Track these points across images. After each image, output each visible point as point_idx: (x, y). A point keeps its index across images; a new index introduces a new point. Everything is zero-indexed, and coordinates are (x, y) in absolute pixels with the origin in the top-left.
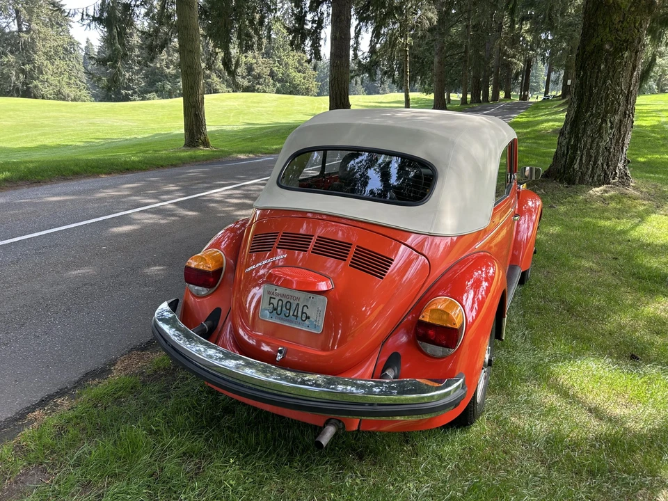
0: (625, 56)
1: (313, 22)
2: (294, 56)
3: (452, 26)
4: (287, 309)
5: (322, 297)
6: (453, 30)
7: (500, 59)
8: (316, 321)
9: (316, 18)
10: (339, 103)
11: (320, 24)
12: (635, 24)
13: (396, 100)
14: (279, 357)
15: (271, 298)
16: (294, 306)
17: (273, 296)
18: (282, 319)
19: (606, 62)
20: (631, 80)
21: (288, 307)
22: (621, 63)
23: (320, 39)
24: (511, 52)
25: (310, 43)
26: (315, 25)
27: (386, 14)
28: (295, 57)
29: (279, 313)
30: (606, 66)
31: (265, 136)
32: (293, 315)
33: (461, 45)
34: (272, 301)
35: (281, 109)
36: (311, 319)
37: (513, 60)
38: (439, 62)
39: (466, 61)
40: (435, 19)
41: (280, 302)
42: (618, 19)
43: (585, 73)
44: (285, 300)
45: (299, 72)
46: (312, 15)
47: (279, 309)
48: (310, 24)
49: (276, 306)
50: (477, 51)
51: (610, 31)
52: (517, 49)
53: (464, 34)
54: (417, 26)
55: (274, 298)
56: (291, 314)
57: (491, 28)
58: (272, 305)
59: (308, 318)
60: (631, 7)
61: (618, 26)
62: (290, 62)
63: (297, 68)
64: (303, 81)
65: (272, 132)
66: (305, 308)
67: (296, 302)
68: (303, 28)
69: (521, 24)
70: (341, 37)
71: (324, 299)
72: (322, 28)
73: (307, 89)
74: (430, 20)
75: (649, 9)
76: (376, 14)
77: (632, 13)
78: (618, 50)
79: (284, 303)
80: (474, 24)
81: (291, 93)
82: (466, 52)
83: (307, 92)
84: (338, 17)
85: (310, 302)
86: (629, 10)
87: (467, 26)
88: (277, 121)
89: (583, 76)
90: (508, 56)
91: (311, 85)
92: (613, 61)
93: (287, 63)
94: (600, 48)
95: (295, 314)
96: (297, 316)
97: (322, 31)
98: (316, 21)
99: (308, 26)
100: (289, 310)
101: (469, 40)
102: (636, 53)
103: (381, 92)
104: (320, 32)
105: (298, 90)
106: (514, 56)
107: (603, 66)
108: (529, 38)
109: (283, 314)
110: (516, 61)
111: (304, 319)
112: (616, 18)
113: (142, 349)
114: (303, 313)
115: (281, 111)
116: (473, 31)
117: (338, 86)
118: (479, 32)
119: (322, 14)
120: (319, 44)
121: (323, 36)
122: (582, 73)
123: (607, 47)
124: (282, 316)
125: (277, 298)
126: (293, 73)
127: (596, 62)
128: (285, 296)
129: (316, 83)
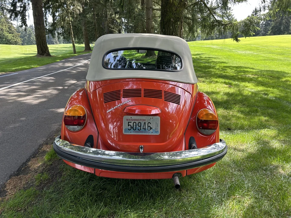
0: (178, 23)
1: (21, 7)
2: (5, 25)
3: (87, 14)
4: (139, 126)
5: (157, 117)
6: (88, 16)
7: (108, 29)
8: (156, 129)
9: (22, 5)
10: (42, 47)
11: (24, 8)
12: (180, 11)
13: (64, 47)
14: (141, 151)
15: (129, 122)
16: (143, 124)
17: (130, 121)
18: (137, 132)
19: (172, 25)
20: (181, 33)
21: (139, 125)
22: (177, 26)
23: (25, 16)
24: (112, 26)
25: (21, 17)
26: (22, 9)
27: (59, 6)
28: (7, 26)
29: (135, 129)
30: (172, 27)
31: (4, 64)
32: (143, 129)
33: (93, 22)
34: (130, 124)
35: (4, 52)
36: (153, 128)
37: (114, 30)
38: (85, 29)
39: (95, 29)
40: (81, 10)
41: (135, 124)
42: (174, 10)
43: (165, 30)
44: (137, 122)
45: (10, 33)
46: (20, 3)
47: (135, 127)
48: (19, 8)
49: (132, 126)
50: (99, 25)
51: (172, 14)
52: (114, 25)
53: (93, 17)
54: (74, 13)
55: (131, 122)
56: (142, 128)
57: (103, 16)
58: (130, 126)
59: (151, 128)
60: (178, 5)
61: (175, 12)
62: (4, 28)
63: (8, 32)
64: (13, 38)
65: (7, 62)
66: (149, 124)
67: (144, 122)
68: (15, 10)
69: (115, 15)
70: (39, 15)
71: (158, 118)
72: (26, 10)
73: (16, 42)
74: (79, 10)
75: (184, 6)
76: (54, 5)
77: (179, 7)
78: (176, 21)
79: (137, 123)
80: (96, 13)
81: (6, 44)
82: (95, 25)
83: (16, 43)
84: (36, 5)
85: (151, 120)
86: (178, 6)
87: (94, 14)
88: (3, 57)
89: (164, 31)
90: (111, 28)
91: (18, 40)
92: (174, 26)
93: (2, 29)
94: (169, 20)
95: (144, 128)
96: (145, 129)
97: (27, 12)
98: (22, 7)
99: (18, 9)
100: (140, 126)
101: (95, 20)
102: (182, 22)
103: (55, 43)
104: (25, 12)
105: (10, 43)
106: (114, 28)
107: (171, 28)
108: (119, 21)
109: (137, 129)
110: (115, 30)
111: (149, 129)
112: (174, 9)
113: (17, 175)
114: (148, 126)
115: (5, 53)
116: (97, 17)
117: (41, 39)
118: (99, 17)
119: (25, 3)
120: (25, 18)
121: (27, 14)
122: (164, 30)
123: (172, 20)
124: (137, 130)
125: (132, 122)
126: (6, 34)
127: (169, 26)
128: (137, 120)
129: (20, 39)
